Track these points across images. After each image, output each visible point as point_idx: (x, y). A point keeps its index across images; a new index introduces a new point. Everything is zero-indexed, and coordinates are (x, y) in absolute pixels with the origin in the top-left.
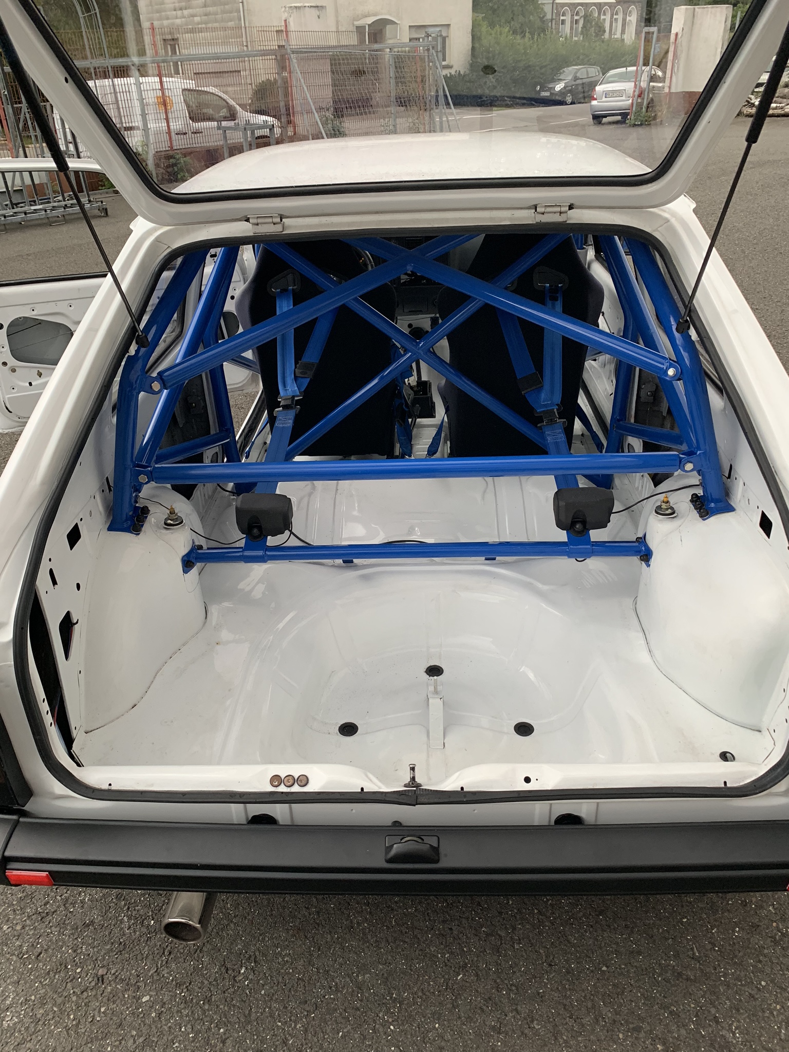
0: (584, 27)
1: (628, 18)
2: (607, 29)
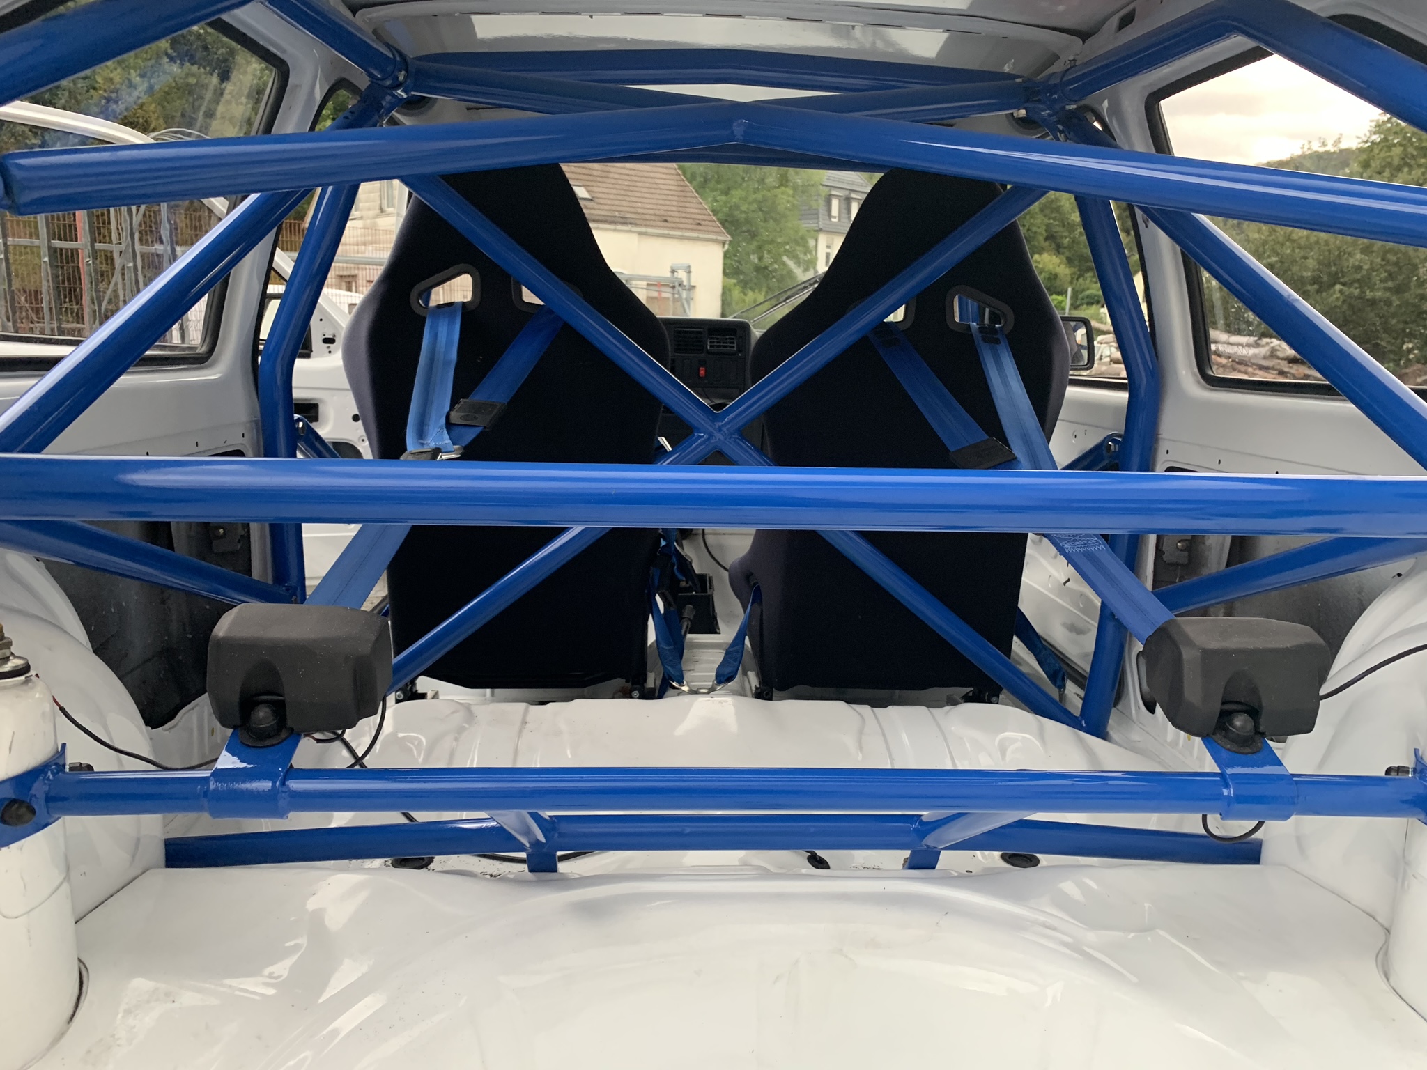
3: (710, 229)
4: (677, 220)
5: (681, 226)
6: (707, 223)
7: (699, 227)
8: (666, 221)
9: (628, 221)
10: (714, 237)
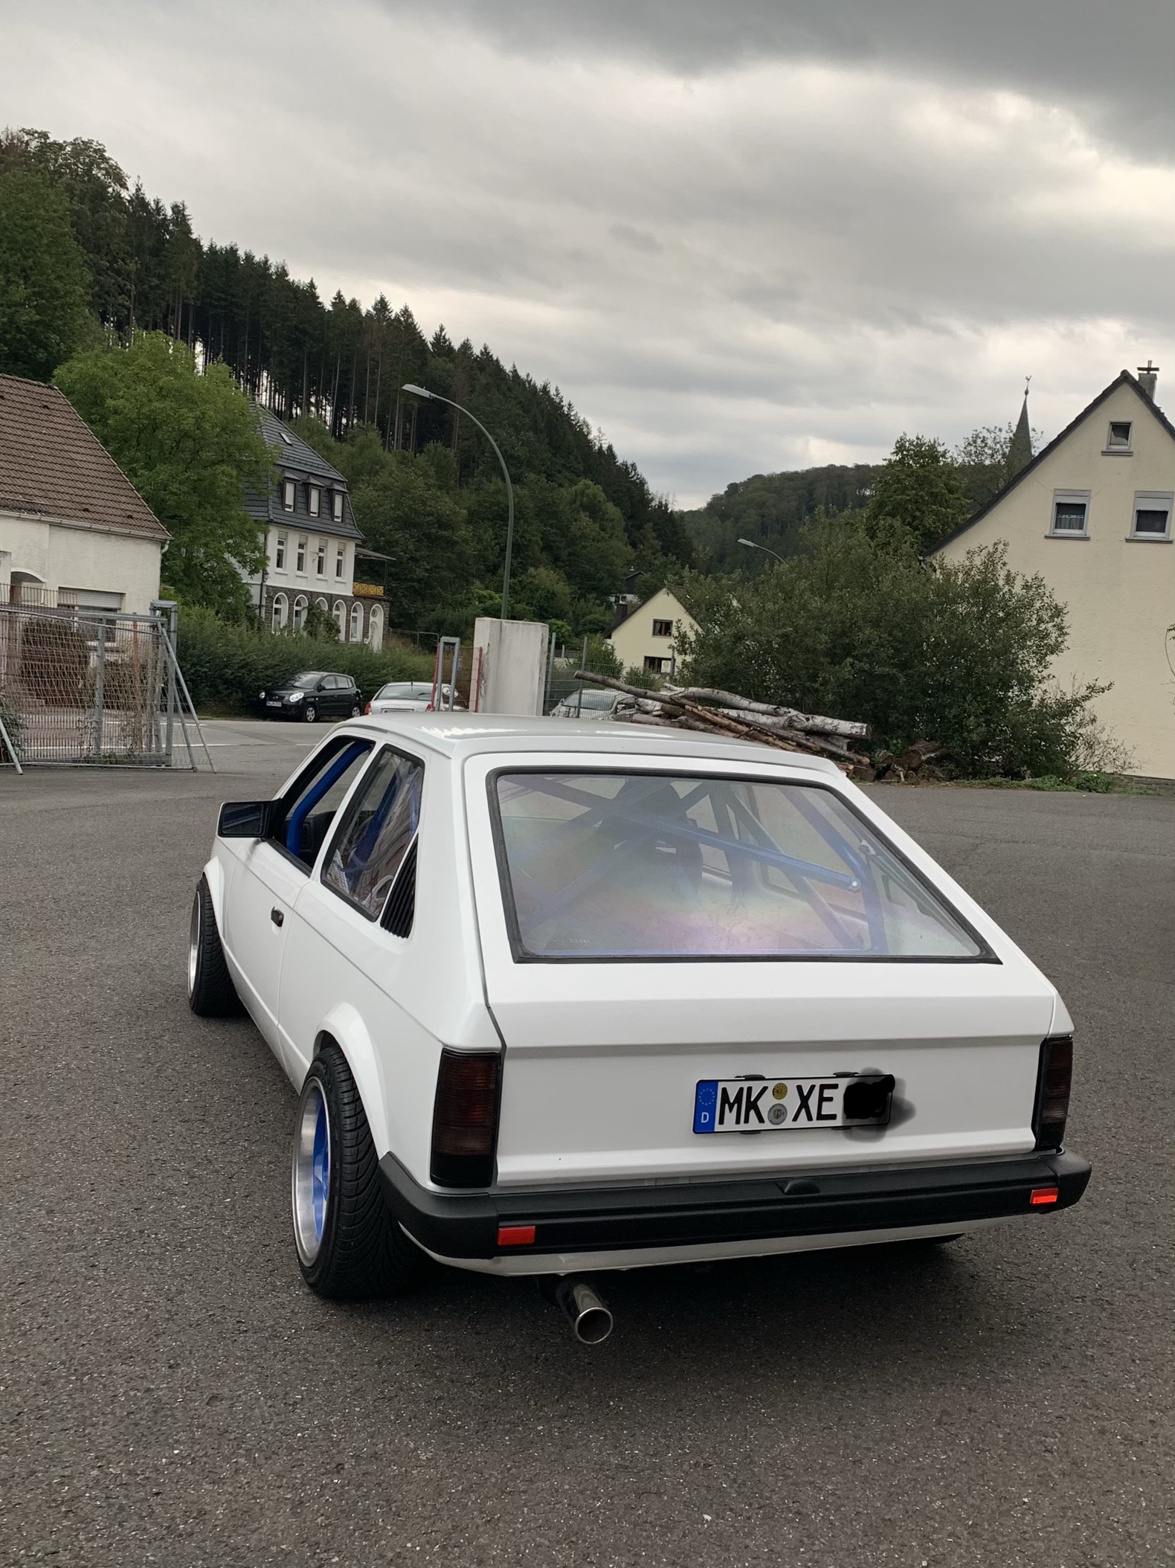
0: (308, 622)
1: (372, 619)
2: (343, 629)
3: (146, 524)
4: (101, 510)
5: (107, 518)
6: (140, 516)
7: (131, 521)
8: (86, 510)
9: (37, 508)
10: (151, 535)
